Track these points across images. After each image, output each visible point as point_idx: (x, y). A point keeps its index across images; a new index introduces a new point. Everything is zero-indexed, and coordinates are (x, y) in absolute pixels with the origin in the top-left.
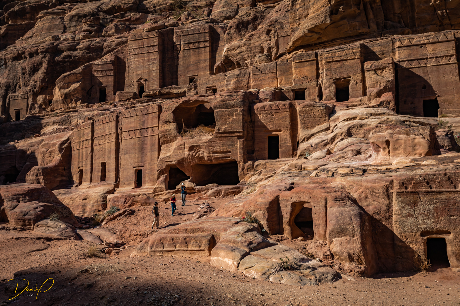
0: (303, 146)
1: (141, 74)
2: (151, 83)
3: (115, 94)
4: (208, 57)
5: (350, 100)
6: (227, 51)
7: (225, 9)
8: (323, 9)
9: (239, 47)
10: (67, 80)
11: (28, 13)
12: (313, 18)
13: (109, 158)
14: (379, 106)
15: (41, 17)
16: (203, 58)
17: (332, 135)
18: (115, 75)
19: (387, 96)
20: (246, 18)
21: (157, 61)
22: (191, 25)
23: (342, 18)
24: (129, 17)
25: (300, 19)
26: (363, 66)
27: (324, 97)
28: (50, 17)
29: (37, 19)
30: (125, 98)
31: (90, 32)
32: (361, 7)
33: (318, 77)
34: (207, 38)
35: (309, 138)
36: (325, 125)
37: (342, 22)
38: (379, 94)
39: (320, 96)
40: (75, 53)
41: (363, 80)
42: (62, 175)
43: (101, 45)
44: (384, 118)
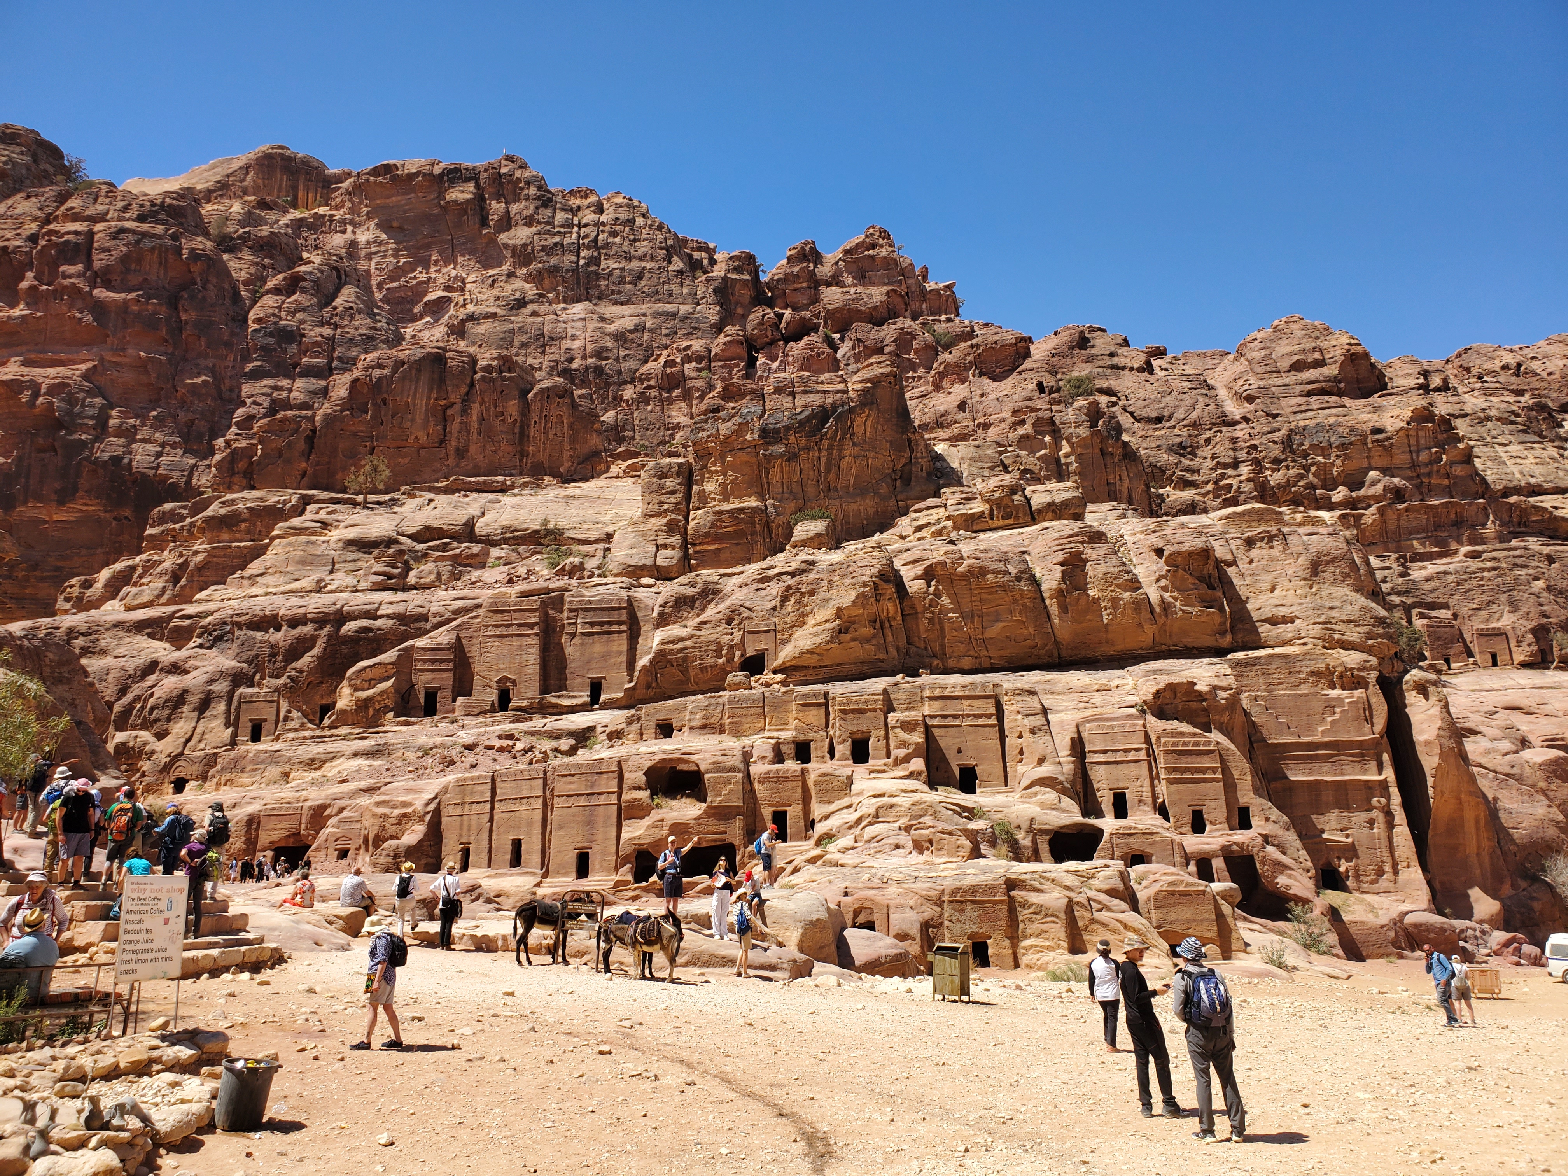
0: (820, 828)
1: (504, 670)
2: (523, 686)
3: (454, 701)
4: (624, 648)
5: (871, 762)
6: (662, 643)
7: (634, 551)
8: (828, 625)
9: (682, 639)
10: (368, 674)
11: (244, 521)
12: (814, 635)
13: (529, 834)
14: (908, 777)
15: (279, 537)
16: (615, 648)
17: (857, 815)
18: (455, 670)
19: (918, 764)
20: (690, 591)
21: (536, 650)
22: (594, 591)
23: (853, 640)
24: (458, 551)
25: (792, 627)
26: (886, 718)
27: (837, 756)
28: (303, 538)
29: (272, 539)
30: (477, 711)
31: (390, 577)
32: (878, 625)
33: (827, 726)
34: (624, 618)
35: (827, 817)
36: (846, 801)
37: (853, 644)
38: (907, 759)
39: (832, 752)
40: (380, 623)
41: (887, 738)
42: (428, 856)
43: (425, 610)
44: (917, 797)
